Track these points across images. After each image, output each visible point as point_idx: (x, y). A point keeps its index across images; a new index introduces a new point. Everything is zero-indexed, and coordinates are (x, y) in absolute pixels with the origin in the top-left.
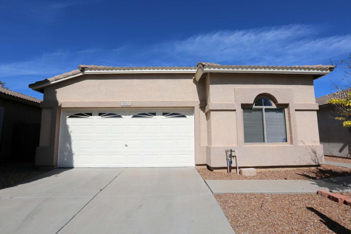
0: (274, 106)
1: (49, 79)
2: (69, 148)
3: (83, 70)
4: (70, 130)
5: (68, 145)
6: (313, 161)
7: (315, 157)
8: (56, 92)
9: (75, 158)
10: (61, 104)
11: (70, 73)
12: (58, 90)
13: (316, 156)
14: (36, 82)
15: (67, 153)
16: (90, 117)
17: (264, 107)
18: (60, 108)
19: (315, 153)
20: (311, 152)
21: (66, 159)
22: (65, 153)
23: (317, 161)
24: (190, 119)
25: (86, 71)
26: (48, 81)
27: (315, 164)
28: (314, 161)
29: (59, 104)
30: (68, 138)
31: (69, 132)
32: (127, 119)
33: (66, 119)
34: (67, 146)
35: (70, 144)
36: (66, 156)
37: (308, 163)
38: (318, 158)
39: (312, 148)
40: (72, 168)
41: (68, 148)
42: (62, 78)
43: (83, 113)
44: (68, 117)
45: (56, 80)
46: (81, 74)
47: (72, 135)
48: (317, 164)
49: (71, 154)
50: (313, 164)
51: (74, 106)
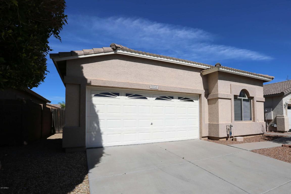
0: (247, 98)
1: (76, 52)
2: (97, 128)
3: (115, 49)
4: (97, 109)
5: (96, 125)
6: (262, 131)
7: (263, 129)
8: (82, 68)
9: (104, 137)
10: (90, 82)
11: (102, 50)
12: (84, 65)
14: (59, 53)
15: (95, 133)
16: (118, 97)
17: (243, 98)
19: (263, 126)
21: (94, 139)
22: (93, 133)
24: (196, 102)
25: (118, 51)
26: (77, 54)
29: (88, 81)
30: (95, 117)
31: (96, 111)
32: (151, 100)
33: (91, 98)
34: (94, 126)
35: (98, 123)
36: (94, 136)
41: (95, 127)
42: (92, 52)
43: (110, 93)
44: (93, 95)
45: (85, 55)
46: (113, 53)
47: (99, 114)
49: (99, 134)
51: (105, 85)
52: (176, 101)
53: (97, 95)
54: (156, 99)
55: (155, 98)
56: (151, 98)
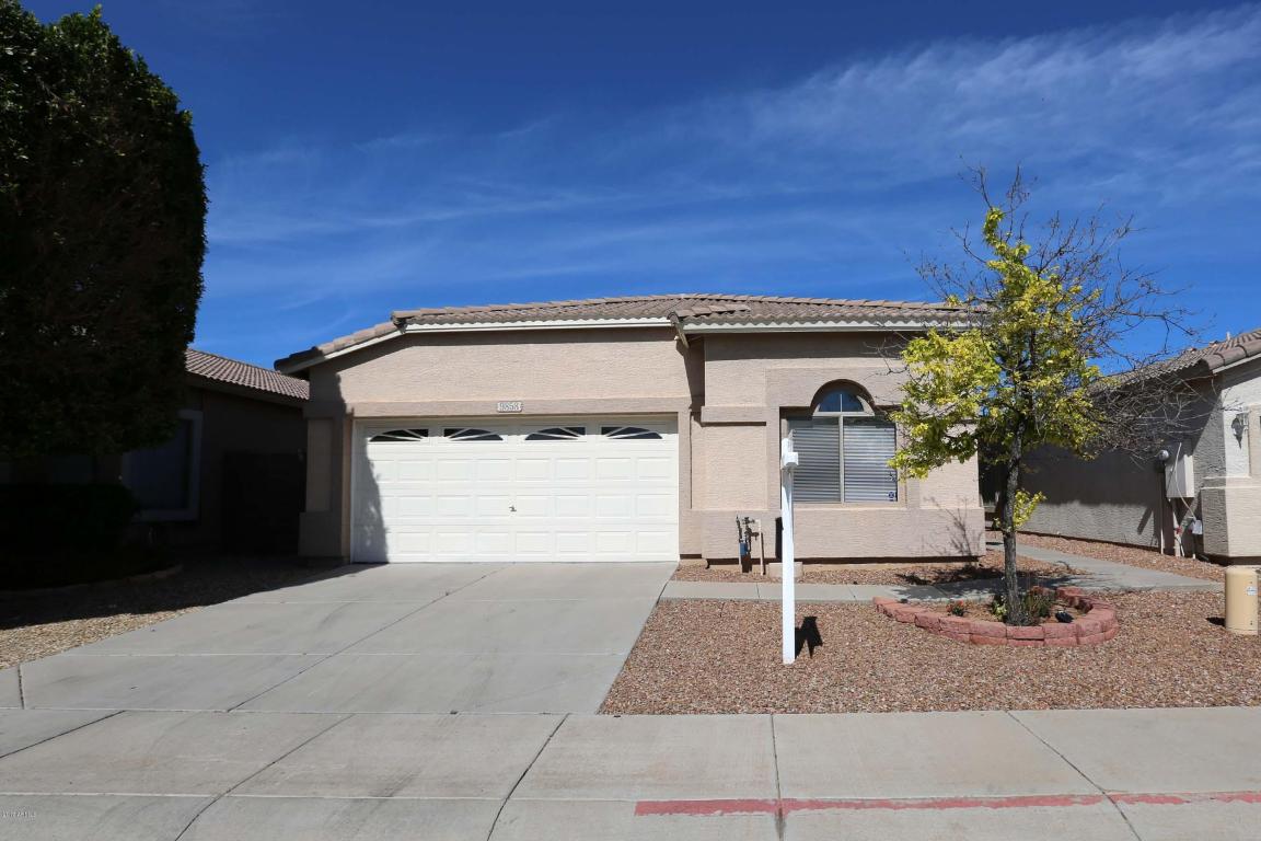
0: (868, 412)
1: (320, 348)
2: (376, 516)
3: (402, 323)
4: (376, 471)
5: (373, 509)
6: (956, 546)
7: (962, 540)
8: (339, 379)
9: (390, 539)
10: (353, 410)
11: (371, 332)
12: (342, 374)
13: (965, 536)
14: (292, 356)
15: (372, 527)
16: (424, 439)
17: (842, 414)
18: (351, 416)
19: (962, 527)
20: (951, 524)
21: (368, 543)
22: (366, 528)
23: (965, 548)
24: (670, 443)
25: (409, 327)
26: (320, 354)
27: (960, 555)
28: (959, 547)
29: (349, 409)
30: (371, 490)
31: (375, 476)
32: (514, 443)
33: (364, 446)
34: (370, 512)
35: (378, 505)
36: (369, 534)
37: (942, 550)
38: (970, 540)
39: (957, 515)
40: (386, 563)
41: (372, 517)
42: (351, 343)
43: (406, 430)
44: (369, 439)
45: (338, 350)
46: (398, 333)
47: (381, 483)
48: (965, 555)
49: (380, 531)
50: (955, 553)
51: (384, 414)
52: (593, 442)
53: (377, 439)
54: (527, 439)
55: (527, 436)
56: (514, 437)
